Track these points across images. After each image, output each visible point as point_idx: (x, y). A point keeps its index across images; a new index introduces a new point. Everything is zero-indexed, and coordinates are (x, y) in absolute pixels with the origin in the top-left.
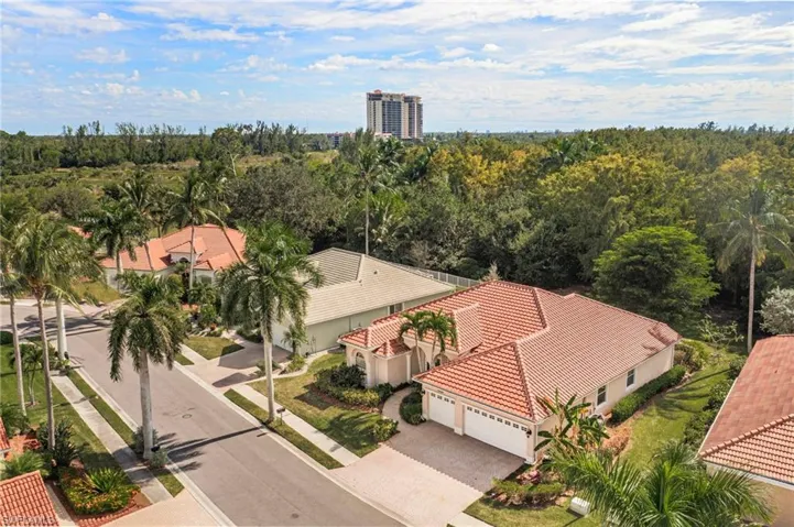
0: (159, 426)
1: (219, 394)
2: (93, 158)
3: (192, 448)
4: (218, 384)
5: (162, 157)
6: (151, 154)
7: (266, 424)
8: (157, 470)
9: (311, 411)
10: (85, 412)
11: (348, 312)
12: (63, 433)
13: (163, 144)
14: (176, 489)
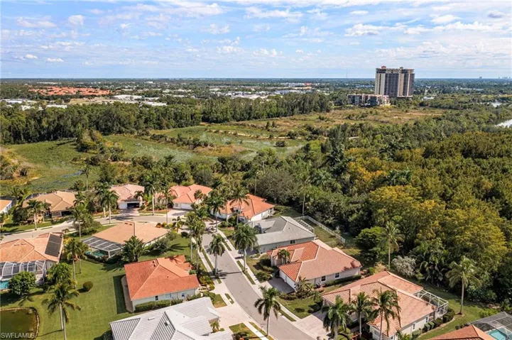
0: (219, 268)
1: (235, 261)
2: (217, 118)
3: (224, 274)
4: (236, 258)
5: (250, 116)
6: (245, 115)
7: (243, 271)
8: (217, 278)
9: (255, 270)
10: (204, 261)
11: (275, 241)
12: (199, 267)
13: (251, 109)
14: (220, 282)
